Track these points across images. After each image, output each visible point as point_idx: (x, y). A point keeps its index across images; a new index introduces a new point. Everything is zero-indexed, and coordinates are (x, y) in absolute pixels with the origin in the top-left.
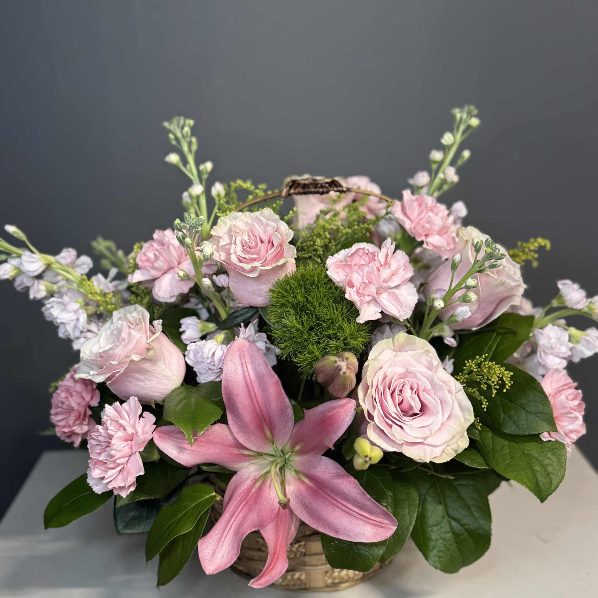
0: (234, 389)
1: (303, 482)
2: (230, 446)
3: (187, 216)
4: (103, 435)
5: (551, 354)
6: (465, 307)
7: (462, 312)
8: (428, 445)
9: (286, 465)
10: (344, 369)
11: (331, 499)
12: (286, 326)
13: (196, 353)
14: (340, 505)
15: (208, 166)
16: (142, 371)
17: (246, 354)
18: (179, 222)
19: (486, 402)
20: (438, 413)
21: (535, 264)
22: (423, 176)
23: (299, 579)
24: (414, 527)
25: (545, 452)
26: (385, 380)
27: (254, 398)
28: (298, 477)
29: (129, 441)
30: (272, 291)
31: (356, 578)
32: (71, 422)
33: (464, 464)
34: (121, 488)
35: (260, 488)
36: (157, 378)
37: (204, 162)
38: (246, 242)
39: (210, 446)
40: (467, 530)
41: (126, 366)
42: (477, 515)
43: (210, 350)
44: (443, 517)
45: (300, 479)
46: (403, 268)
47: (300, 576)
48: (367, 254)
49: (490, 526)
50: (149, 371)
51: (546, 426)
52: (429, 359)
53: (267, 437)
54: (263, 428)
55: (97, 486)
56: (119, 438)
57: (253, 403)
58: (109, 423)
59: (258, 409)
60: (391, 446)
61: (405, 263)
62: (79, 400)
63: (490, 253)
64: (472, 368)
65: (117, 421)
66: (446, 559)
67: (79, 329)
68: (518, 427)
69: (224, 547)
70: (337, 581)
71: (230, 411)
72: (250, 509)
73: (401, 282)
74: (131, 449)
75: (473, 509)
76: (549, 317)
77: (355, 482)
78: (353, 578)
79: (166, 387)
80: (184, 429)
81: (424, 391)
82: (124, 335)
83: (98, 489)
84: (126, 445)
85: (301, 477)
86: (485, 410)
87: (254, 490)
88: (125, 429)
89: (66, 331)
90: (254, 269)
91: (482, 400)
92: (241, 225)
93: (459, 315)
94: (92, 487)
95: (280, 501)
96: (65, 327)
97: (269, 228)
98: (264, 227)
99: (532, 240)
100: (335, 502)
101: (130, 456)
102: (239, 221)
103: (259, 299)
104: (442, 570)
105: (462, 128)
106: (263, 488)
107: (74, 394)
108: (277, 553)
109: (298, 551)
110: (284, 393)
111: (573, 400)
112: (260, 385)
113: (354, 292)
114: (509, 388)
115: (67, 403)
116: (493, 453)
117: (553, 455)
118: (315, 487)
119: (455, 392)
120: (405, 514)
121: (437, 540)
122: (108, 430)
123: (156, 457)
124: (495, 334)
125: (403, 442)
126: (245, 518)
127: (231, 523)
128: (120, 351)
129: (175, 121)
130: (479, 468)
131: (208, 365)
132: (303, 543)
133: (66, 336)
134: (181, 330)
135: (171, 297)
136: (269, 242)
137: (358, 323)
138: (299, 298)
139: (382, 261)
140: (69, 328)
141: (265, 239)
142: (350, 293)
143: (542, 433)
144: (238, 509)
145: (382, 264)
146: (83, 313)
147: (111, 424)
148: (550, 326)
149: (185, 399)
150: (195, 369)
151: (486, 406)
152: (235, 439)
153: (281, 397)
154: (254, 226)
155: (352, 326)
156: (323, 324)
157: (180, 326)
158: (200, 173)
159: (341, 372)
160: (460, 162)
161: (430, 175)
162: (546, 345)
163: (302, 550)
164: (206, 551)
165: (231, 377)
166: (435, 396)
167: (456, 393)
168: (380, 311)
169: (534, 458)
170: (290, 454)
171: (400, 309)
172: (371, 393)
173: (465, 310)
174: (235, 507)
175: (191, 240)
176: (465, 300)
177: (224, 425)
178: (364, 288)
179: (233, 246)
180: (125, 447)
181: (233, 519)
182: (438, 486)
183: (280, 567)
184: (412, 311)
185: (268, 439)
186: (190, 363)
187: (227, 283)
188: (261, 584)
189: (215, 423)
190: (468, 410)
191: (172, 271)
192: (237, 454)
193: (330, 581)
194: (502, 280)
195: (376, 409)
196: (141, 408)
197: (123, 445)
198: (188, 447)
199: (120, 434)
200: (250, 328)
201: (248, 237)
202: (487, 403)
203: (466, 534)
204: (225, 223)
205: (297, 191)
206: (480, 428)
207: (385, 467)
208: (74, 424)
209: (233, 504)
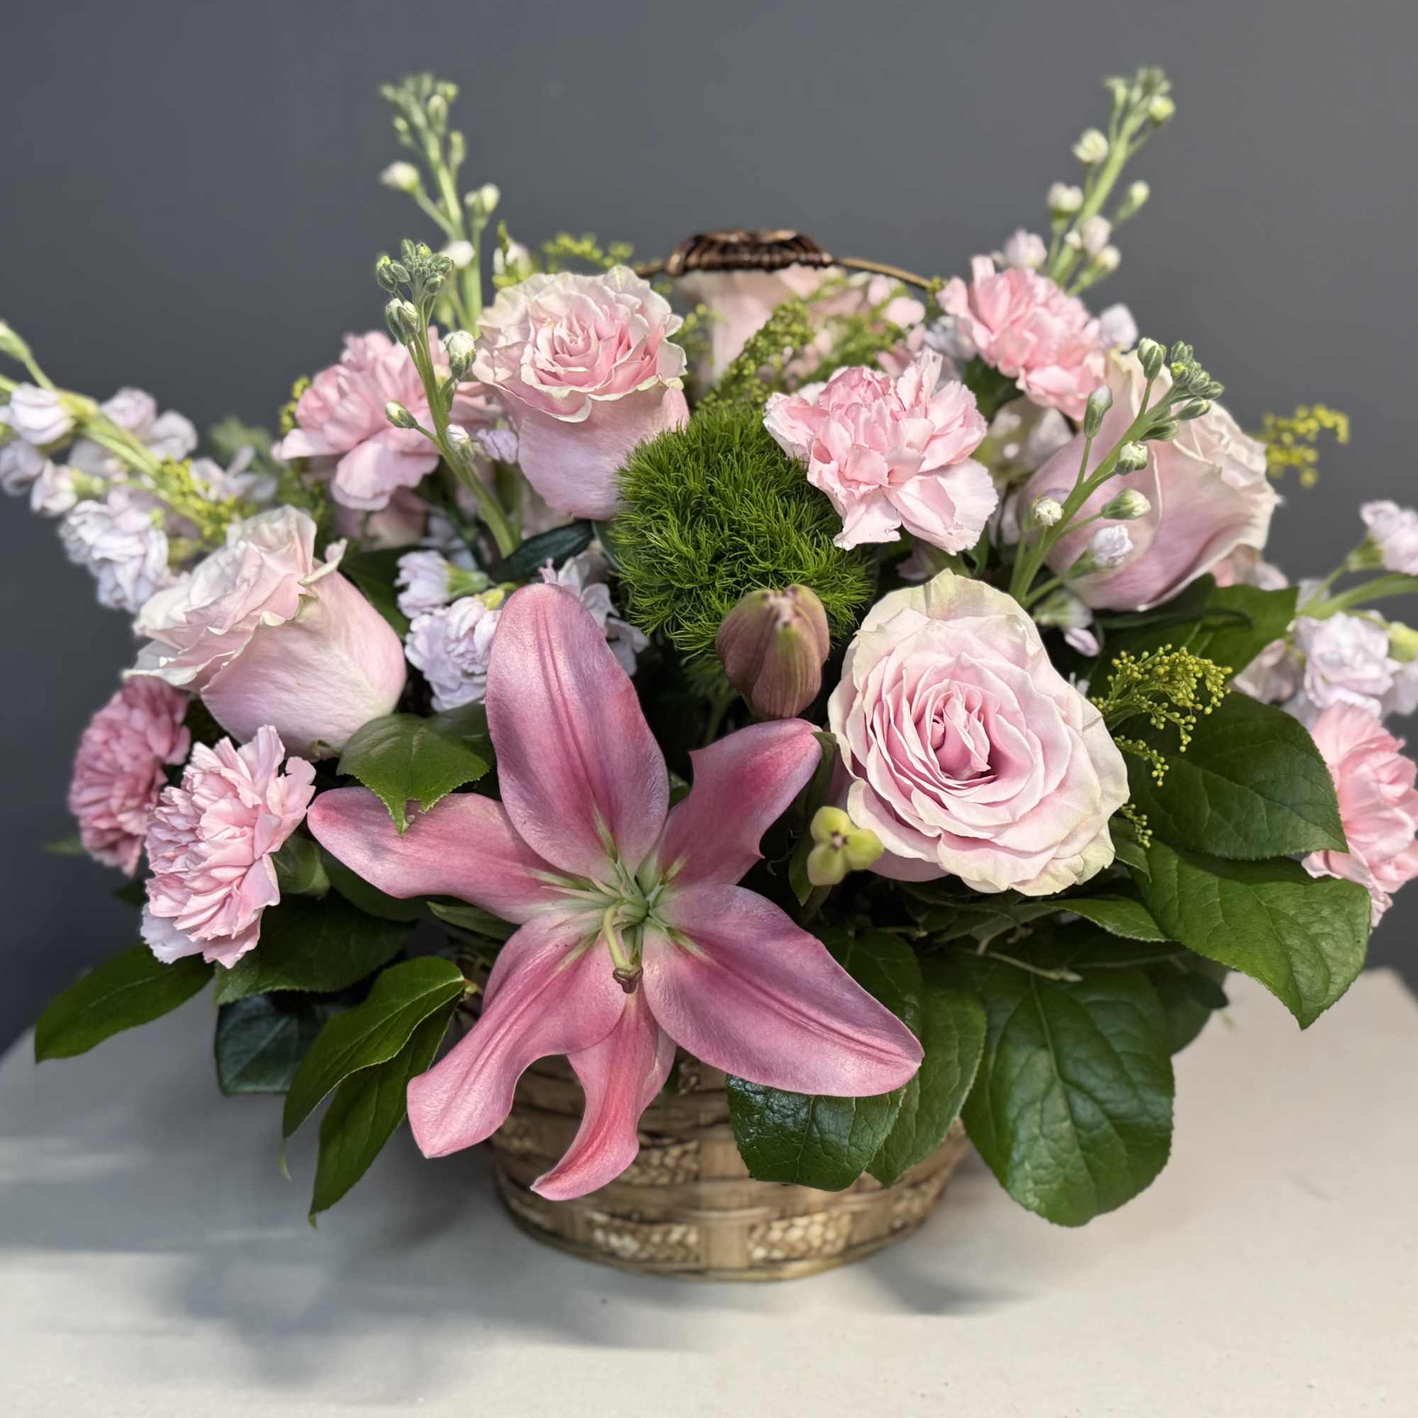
0: (516, 705)
1: (687, 954)
2: (504, 855)
3: (408, 248)
4: (183, 811)
5: (1341, 684)
6: (1117, 527)
7: (1109, 541)
8: (1005, 849)
9: (648, 919)
10: (787, 614)
11: (754, 992)
12: (656, 553)
13: (432, 636)
14: (777, 1006)
15: (489, 196)
16: (291, 662)
17: (552, 622)
18: (388, 262)
19: (1163, 764)
20: (1032, 767)
21: (1309, 478)
22: (1029, 244)
23: (681, 1243)
24: (971, 1091)
25: (1315, 906)
26: (900, 683)
27: (567, 729)
28: (676, 943)
29: (246, 829)
30: (623, 472)
31: (828, 1249)
32: (115, 803)
33: (1103, 930)
34: (220, 941)
35: (578, 965)
36: (329, 685)
37: (477, 186)
38: (562, 341)
39: (452, 849)
40: (1110, 1116)
41: (248, 640)
42: (1137, 1077)
43: (462, 619)
44: (1050, 1084)
45: (679, 947)
46: (960, 421)
47: (685, 1235)
48: (870, 383)
49: (1171, 1104)
50: (308, 665)
51: (1320, 836)
52: (1017, 640)
53: (597, 838)
54: (589, 814)
55: (164, 945)
56: (219, 815)
57: (564, 744)
58: (197, 779)
59: (578, 762)
60: (910, 846)
61: (966, 410)
62: (138, 749)
63: (1183, 373)
64: (1129, 672)
65: (219, 775)
66: (1055, 1186)
67: (147, 579)
68: (1246, 837)
69: (474, 1097)
70: (777, 1254)
71: (506, 765)
72: (545, 1011)
73: (952, 456)
74: (253, 847)
75: (1128, 1065)
76: (1342, 598)
77: (816, 946)
78: (820, 1249)
79: (352, 713)
80: (383, 795)
81: (1000, 712)
82: (248, 571)
83: (166, 953)
84: (238, 834)
85: (681, 942)
86: (1160, 783)
87: (561, 968)
88: (237, 796)
89: (117, 586)
90: (577, 402)
91: (1154, 759)
92: (551, 302)
93: (1101, 549)
94: (152, 947)
95: (617, 969)
96: (113, 575)
97: (622, 309)
98: (612, 305)
99: (1301, 413)
100: (764, 999)
101: (249, 867)
102: (548, 294)
103: (592, 496)
104: (1040, 1213)
105: (1132, 124)
106: (585, 964)
107: (125, 732)
108: (611, 1118)
109: (678, 1166)
110: (646, 725)
111: (1393, 782)
112: (582, 699)
113: (832, 473)
114: (1219, 704)
115: (107, 756)
116: (1180, 904)
117: (1336, 912)
118: (715, 964)
119: (1080, 727)
120: (949, 1063)
121: (1034, 1139)
122: (193, 794)
123: (318, 880)
124: (1197, 628)
125: (939, 832)
126: (531, 1029)
127: (495, 1040)
128: (235, 606)
129: (410, 84)
130: (1142, 939)
131: (459, 661)
132: (692, 1146)
133: (118, 601)
134: (399, 582)
135: (377, 496)
136: (620, 343)
137: (838, 549)
138: (692, 484)
139: (908, 398)
140: (125, 575)
141: (610, 331)
142: (820, 473)
143: (1307, 854)
144: (516, 1007)
145: (907, 407)
146: (158, 539)
147: (202, 783)
148: (1340, 619)
149: (394, 735)
150: (427, 677)
151: (1162, 774)
152: (517, 838)
153: (638, 735)
154: (583, 304)
155: (823, 554)
156: (748, 545)
157: (396, 572)
158: (467, 211)
159: (779, 625)
160: (1123, 214)
161: (1047, 245)
162: (1328, 657)
163: (690, 1164)
164: (428, 1103)
165: (509, 673)
166: (1030, 731)
167: (1084, 729)
168: (898, 525)
169: (1286, 916)
170: (658, 888)
171: (948, 521)
172: (861, 707)
173: (1116, 537)
174: (511, 1002)
175: (419, 310)
176: (1118, 511)
177: (490, 803)
178: (856, 461)
179: (529, 349)
180: (233, 837)
181: (502, 1031)
182: (1039, 1005)
183: (615, 1152)
184: (979, 533)
185: (602, 846)
186: (416, 661)
187: (514, 455)
188: (562, 1191)
189: (466, 789)
190: (1114, 774)
191: (381, 436)
192: (522, 879)
193: (760, 1253)
194: (1214, 466)
195: (874, 749)
196: (283, 749)
197: (228, 833)
198: (397, 846)
199: (224, 805)
200: (568, 571)
201: (567, 332)
202: (1167, 767)
203: (1106, 1125)
204: (513, 301)
205: (706, 258)
206: (1149, 841)
207: (901, 935)
208: (122, 809)
209: (502, 998)
